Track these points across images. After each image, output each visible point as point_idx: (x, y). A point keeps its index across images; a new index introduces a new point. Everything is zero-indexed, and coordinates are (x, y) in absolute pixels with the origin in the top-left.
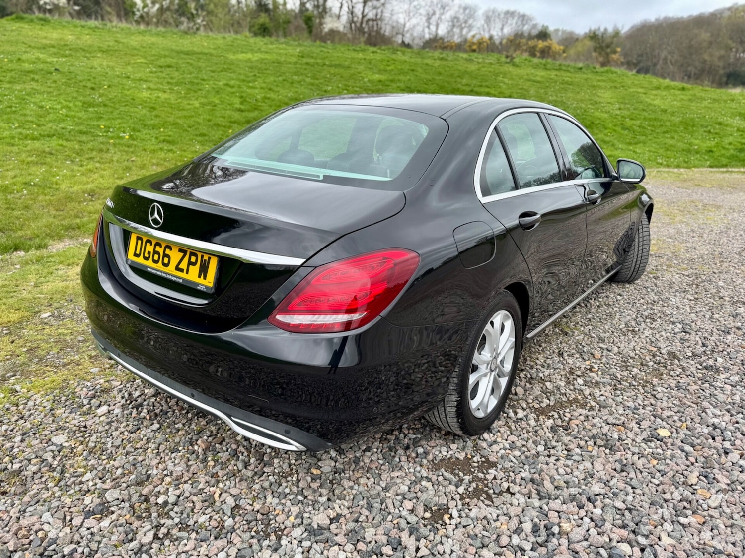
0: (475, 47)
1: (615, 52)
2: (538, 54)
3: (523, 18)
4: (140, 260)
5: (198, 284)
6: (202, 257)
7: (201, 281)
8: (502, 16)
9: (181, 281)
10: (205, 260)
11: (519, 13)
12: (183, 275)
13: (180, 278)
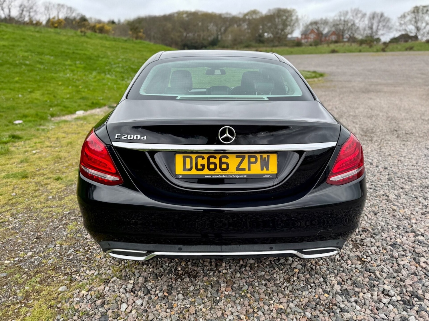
0: (56, 25)
1: (140, 32)
2: (98, 31)
3: (70, 9)
4: (194, 172)
5: (264, 175)
6: (261, 156)
7: (265, 171)
8: (56, 6)
9: (245, 176)
10: (265, 158)
11: (67, 6)
12: (247, 172)
13: (243, 175)
